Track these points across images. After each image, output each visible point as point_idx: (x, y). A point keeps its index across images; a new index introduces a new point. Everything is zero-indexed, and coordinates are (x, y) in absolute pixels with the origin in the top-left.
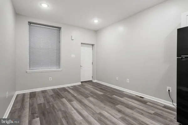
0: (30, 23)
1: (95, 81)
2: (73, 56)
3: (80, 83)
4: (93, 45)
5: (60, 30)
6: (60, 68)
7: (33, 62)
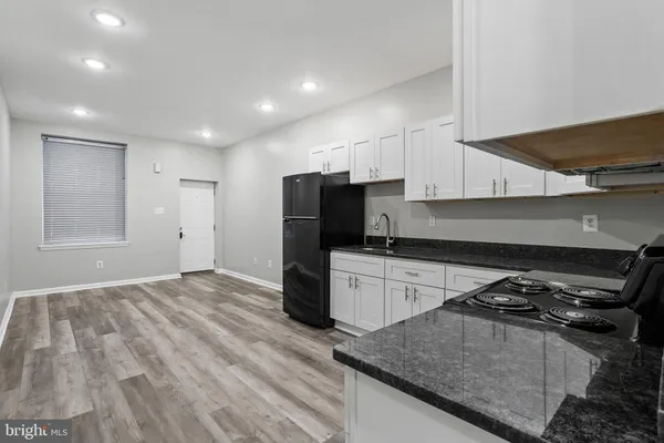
0: (45, 137)
1: (220, 271)
2: (160, 210)
3: (179, 276)
4: (215, 183)
5: (124, 150)
6: (125, 240)
7: (54, 227)
